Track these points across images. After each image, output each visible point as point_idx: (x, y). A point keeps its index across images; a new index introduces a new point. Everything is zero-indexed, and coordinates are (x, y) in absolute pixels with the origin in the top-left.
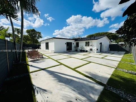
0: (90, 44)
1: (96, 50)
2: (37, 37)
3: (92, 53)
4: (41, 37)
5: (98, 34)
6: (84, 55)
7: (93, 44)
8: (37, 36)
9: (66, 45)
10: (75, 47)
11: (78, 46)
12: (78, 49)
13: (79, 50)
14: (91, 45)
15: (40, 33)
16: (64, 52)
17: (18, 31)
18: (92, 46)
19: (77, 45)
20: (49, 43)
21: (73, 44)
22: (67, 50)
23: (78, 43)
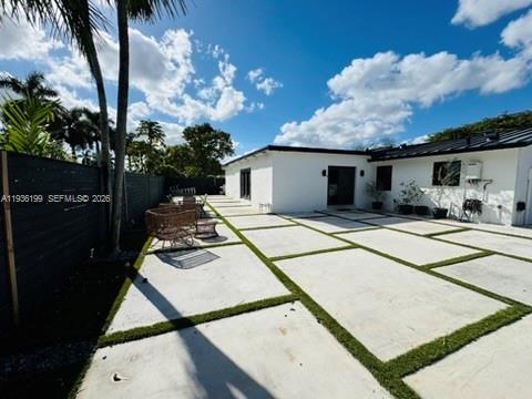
0: (467, 174)
1: (511, 207)
2: (218, 151)
3: (481, 226)
4: (229, 151)
5: (501, 121)
6: (429, 236)
7: (487, 176)
8: (218, 147)
9: (326, 179)
10: (370, 190)
11: (389, 187)
12: (384, 198)
13: (392, 206)
14: (474, 181)
15: (226, 137)
16: (316, 215)
17: (150, 130)
18: (481, 185)
19: (384, 178)
20: (252, 172)
21: (362, 173)
22: (332, 200)
23: (391, 167)
